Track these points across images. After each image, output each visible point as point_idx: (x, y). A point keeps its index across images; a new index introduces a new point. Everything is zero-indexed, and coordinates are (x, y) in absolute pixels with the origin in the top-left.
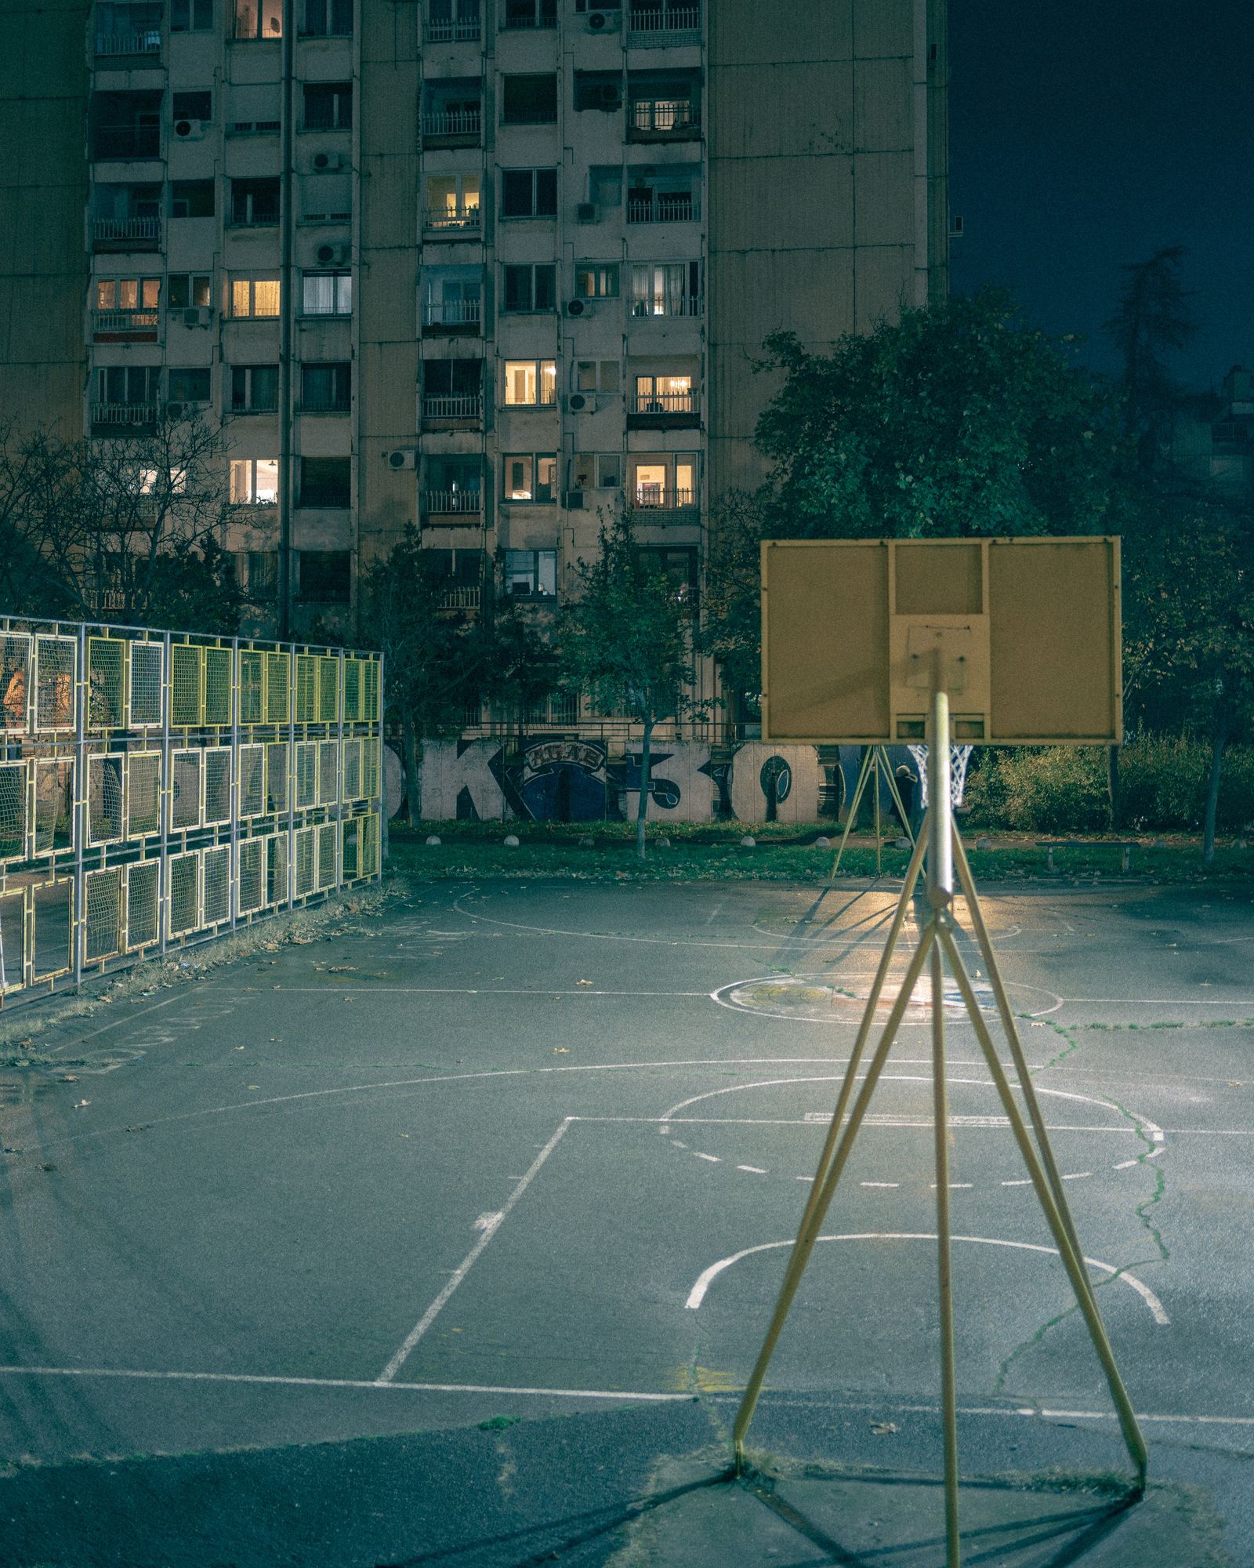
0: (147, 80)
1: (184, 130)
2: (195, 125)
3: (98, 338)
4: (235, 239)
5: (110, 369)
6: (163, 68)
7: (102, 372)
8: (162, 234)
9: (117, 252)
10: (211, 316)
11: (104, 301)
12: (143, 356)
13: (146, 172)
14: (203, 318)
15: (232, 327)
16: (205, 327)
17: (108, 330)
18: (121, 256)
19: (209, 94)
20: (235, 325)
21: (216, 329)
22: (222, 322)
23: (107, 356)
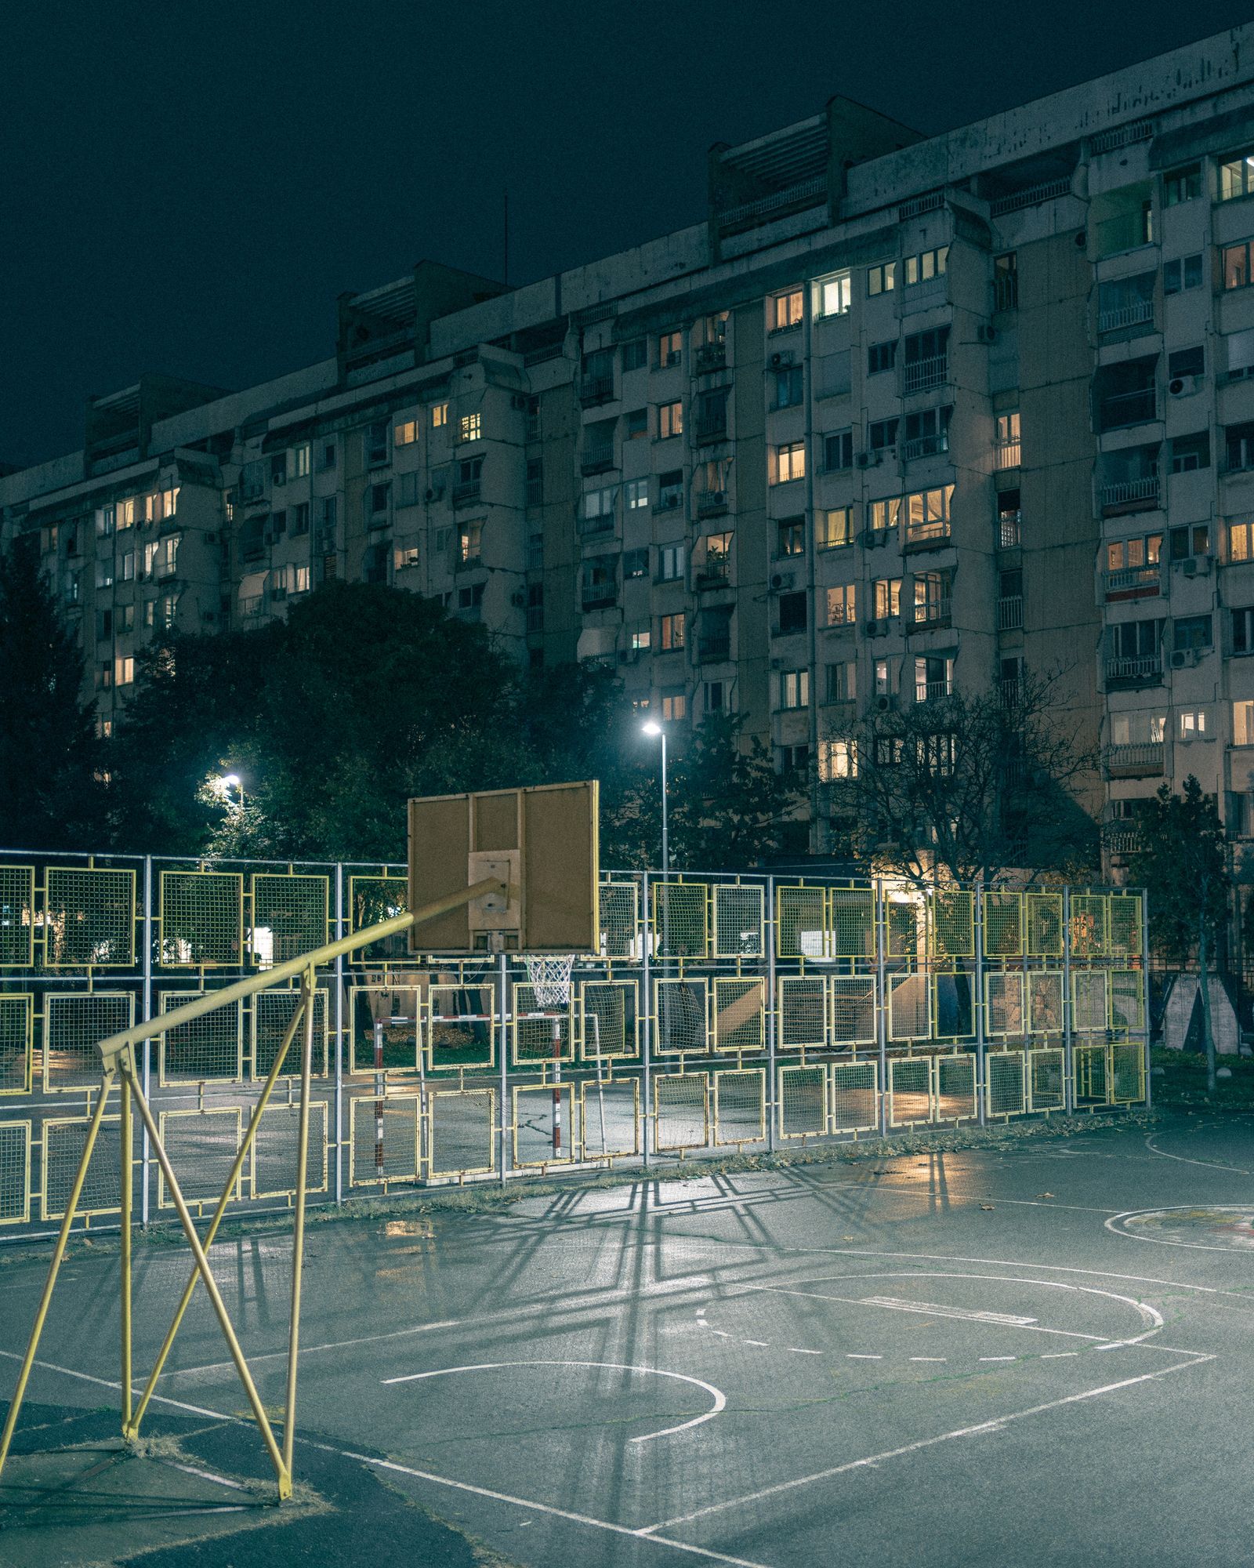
0: (1144, 346)
1: (1176, 388)
2: (1187, 381)
3: (1109, 598)
4: (1230, 486)
5: (1124, 625)
6: (1157, 333)
7: (1117, 629)
8: (1162, 491)
9: (1124, 514)
10: (1210, 565)
11: (1115, 563)
12: (1150, 609)
13: (1147, 434)
14: (1201, 567)
15: (1230, 571)
16: (1205, 575)
17: (1118, 589)
18: (1128, 517)
19: (1201, 349)
20: (1234, 568)
21: (1214, 574)
22: (1219, 568)
23: (1118, 614)
